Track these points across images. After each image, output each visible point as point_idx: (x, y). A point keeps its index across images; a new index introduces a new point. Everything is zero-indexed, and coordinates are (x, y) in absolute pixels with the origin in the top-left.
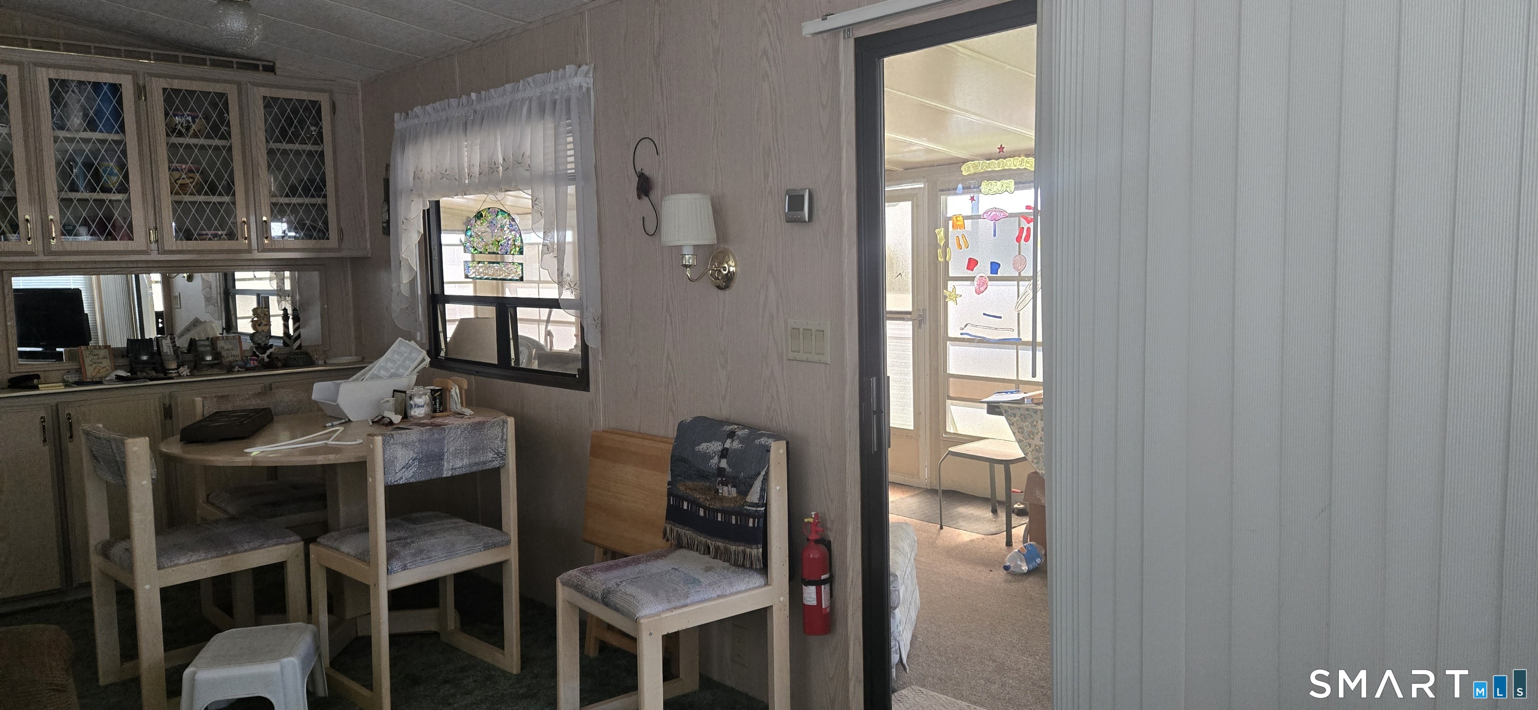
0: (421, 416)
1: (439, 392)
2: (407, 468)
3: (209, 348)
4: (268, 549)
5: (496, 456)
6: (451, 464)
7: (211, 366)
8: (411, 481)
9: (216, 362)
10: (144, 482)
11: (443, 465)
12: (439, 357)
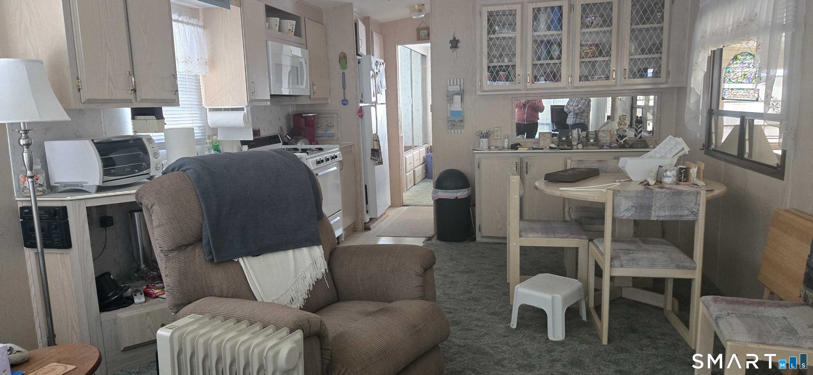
0: (669, 183)
1: (685, 170)
2: (628, 211)
3: (594, 136)
4: (570, 239)
5: (690, 213)
6: (657, 213)
7: (593, 145)
8: (630, 218)
9: (595, 143)
10: (516, 196)
11: (652, 213)
12: (710, 149)
